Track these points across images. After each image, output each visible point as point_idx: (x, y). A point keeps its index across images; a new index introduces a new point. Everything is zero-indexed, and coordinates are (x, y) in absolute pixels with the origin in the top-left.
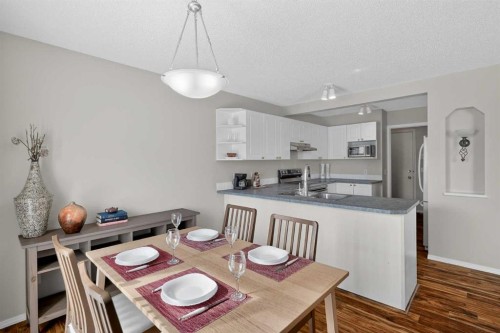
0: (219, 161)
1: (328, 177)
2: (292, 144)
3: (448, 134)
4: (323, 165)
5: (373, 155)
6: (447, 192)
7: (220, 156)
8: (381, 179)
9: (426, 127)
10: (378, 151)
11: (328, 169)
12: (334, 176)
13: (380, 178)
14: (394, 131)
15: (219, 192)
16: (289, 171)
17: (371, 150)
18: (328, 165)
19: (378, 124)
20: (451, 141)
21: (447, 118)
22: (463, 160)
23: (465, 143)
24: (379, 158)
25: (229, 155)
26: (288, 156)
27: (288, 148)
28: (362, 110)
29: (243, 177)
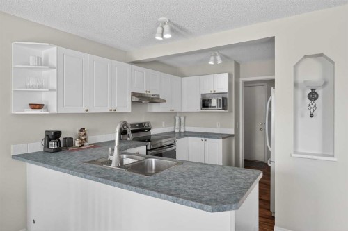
1: (182, 130)
2: (134, 94)
3: (296, 85)
4: (177, 118)
5: (224, 107)
6: (295, 152)
8: (233, 133)
9: (274, 80)
10: (231, 104)
11: (182, 122)
12: (188, 129)
13: (232, 131)
14: (245, 83)
15: (13, 156)
16: (141, 125)
17: (223, 102)
18: (182, 118)
19: (230, 76)
20: (300, 93)
21: (296, 67)
22: (312, 116)
23: (313, 96)
24: (231, 111)
25: (34, 106)
26: (128, 109)
27: (129, 99)
28: (212, 58)
29: (56, 135)
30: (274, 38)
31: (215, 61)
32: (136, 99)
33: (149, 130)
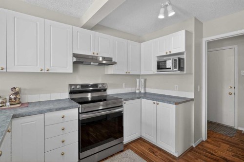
2: (75, 55)
4: (138, 80)
5: (181, 68)
11: (143, 84)
13: (191, 95)
14: (210, 44)
16: (83, 86)
18: (143, 81)
19: (188, 34)
24: (190, 73)
28: (162, 10)
31: (166, 13)
33: (105, 90)
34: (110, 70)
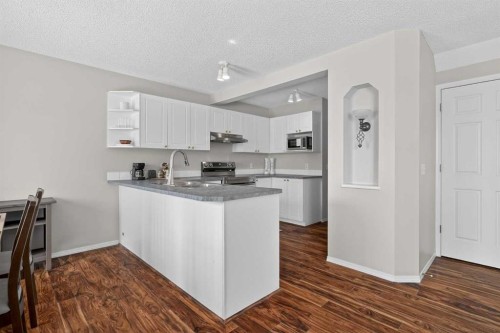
0: (110, 148)
1: (272, 173)
2: (212, 134)
4: (267, 160)
5: (309, 147)
7: (113, 143)
11: (272, 164)
13: (319, 173)
15: (109, 182)
16: (214, 164)
17: (308, 143)
18: (272, 160)
19: (316, 114)
20: (353, 125)
22: (360, 146)
25: (123, 142)
26: (207, 147)
27: (208, 138)
28: (291, 97)
29: (141, 167)
30: (327, 71)
31: (294, 99)
32: (214, 138)
33: (233, 170)
34: (239, 148)
